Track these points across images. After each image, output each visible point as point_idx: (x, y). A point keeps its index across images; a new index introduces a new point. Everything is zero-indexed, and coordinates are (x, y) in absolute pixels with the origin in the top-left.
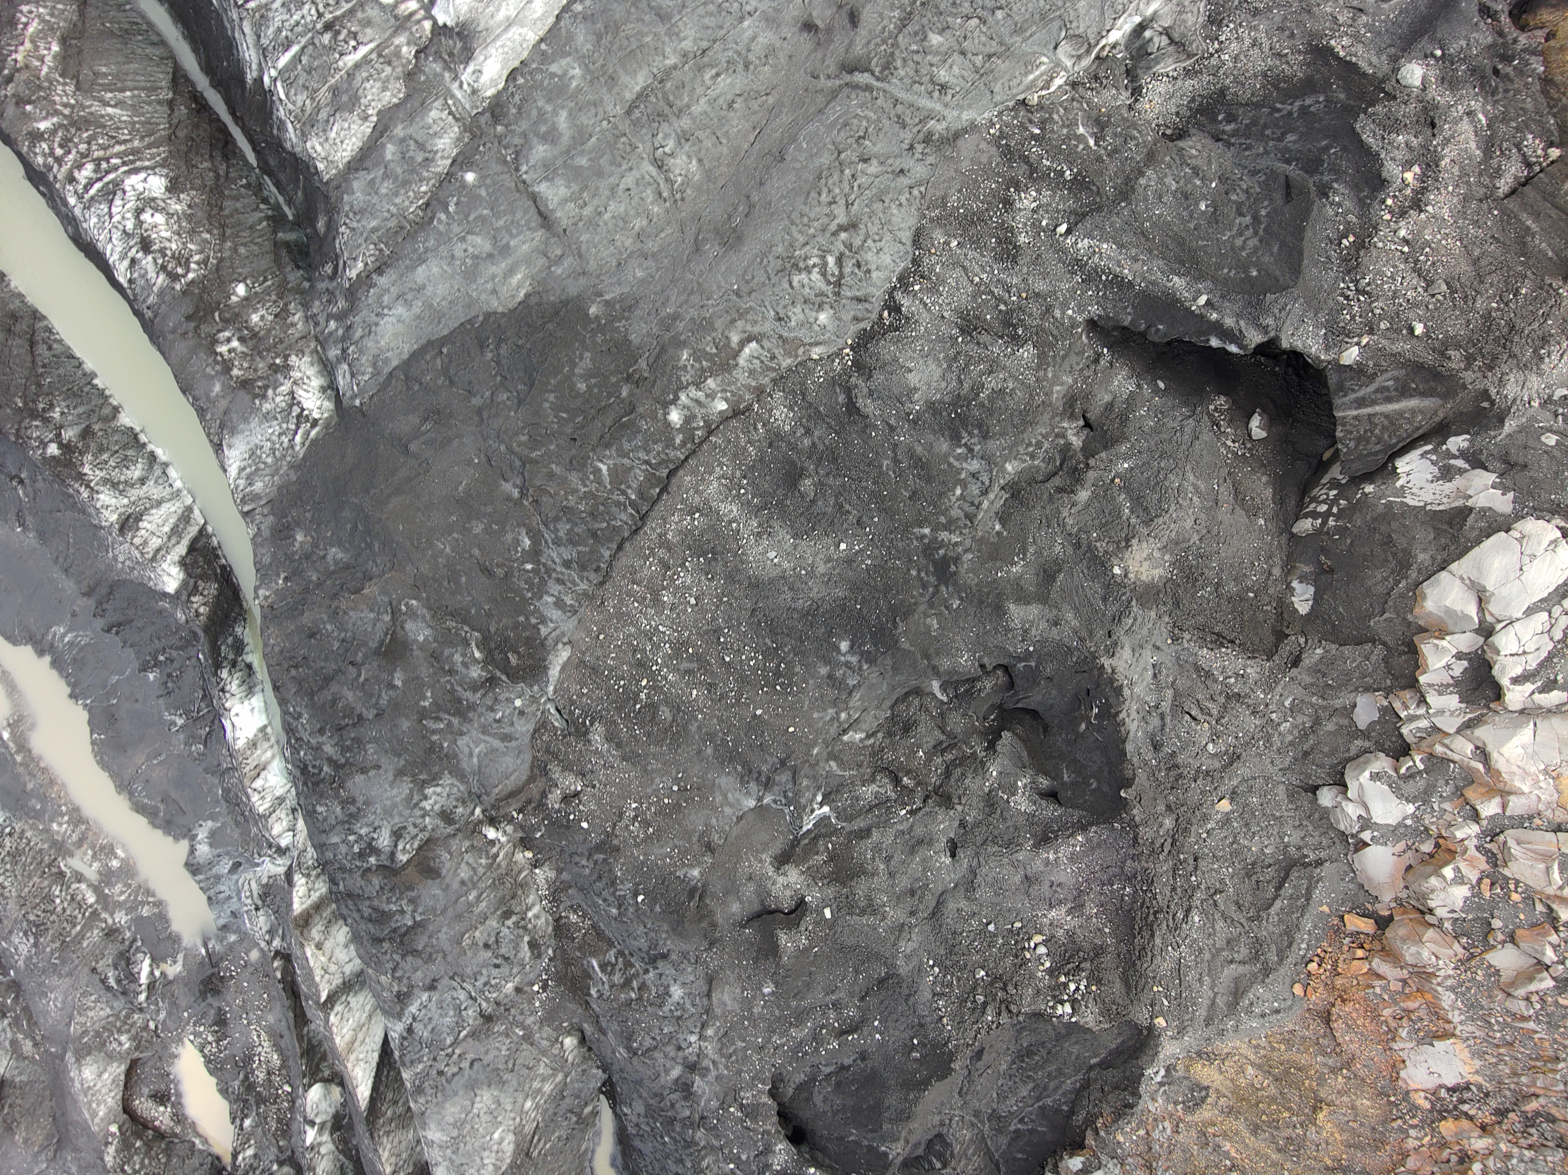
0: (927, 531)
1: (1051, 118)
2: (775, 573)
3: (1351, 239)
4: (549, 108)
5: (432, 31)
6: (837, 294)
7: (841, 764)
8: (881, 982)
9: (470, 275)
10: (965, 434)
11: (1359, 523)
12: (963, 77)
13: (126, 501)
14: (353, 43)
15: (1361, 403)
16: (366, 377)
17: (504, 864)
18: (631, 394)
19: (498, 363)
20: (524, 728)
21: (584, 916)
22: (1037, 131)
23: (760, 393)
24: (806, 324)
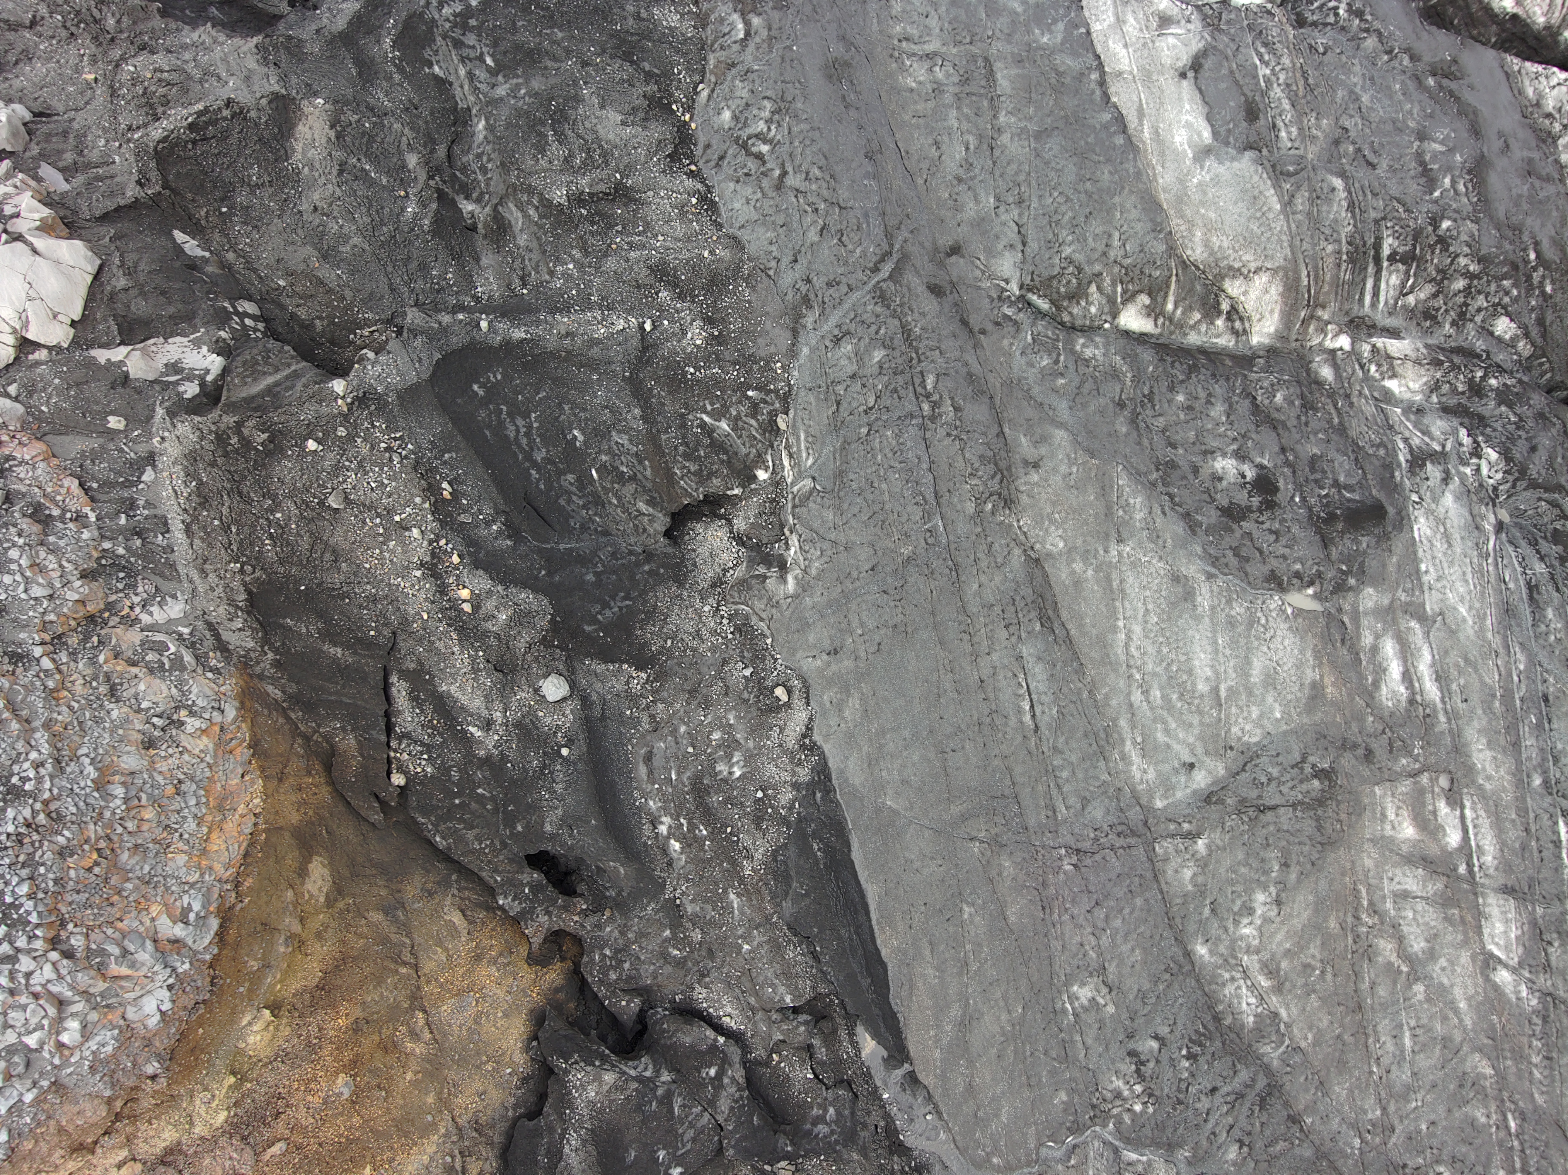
1: (754, 417)
3: (446, 494)
4: (1031, 1)
6: (736, 140)
10: (531, 102)
11: (204, 307)
12: (835, 366)
15: (296, 375)
23: (702, 19)
24: (730, 95)
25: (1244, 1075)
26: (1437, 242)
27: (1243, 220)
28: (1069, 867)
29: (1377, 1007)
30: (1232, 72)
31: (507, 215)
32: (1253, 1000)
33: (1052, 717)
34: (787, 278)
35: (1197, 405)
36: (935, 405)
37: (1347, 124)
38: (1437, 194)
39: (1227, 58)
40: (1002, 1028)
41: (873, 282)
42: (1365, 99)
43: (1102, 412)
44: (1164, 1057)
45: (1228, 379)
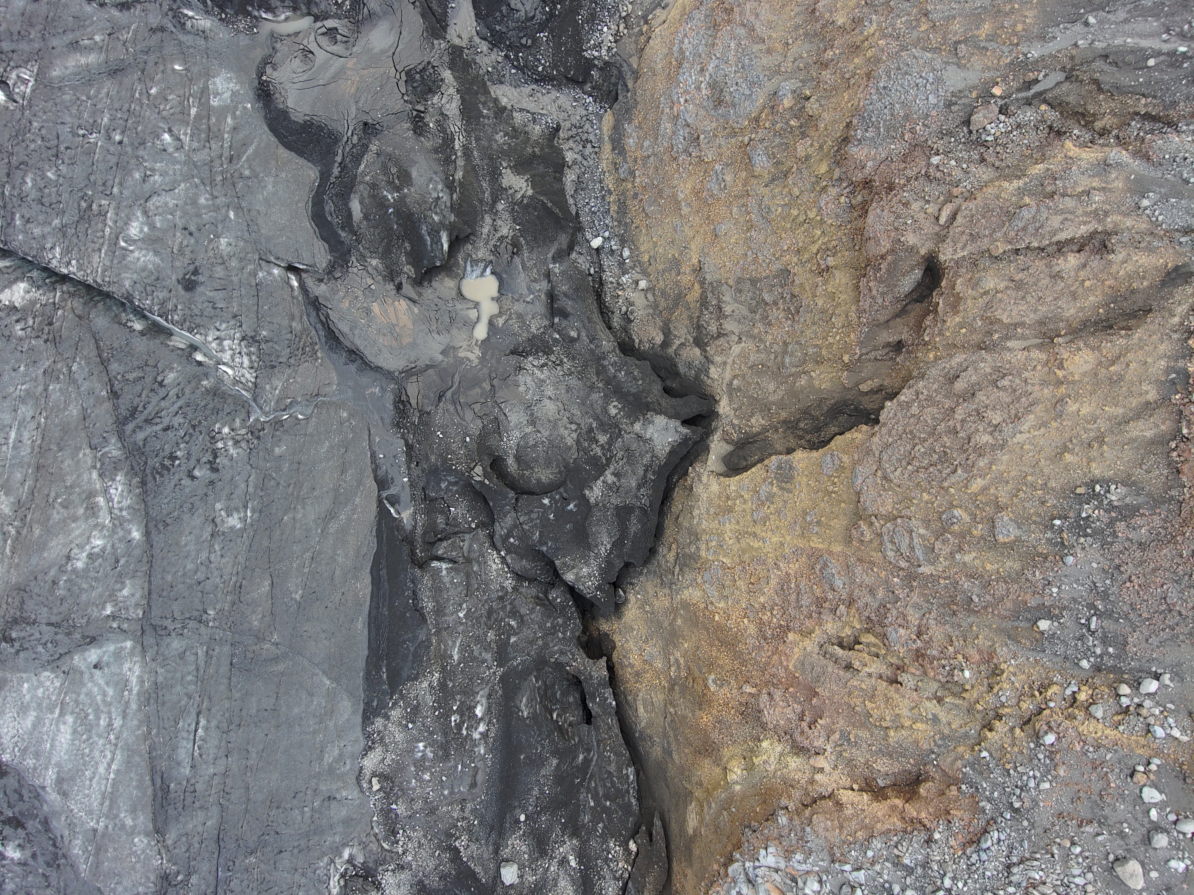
25: (140, 436)
28: (211, 612)
29: (26, 466)
32: (112, 491)
33: (184, 721)
40: (304, 508)
44: (193, 462)
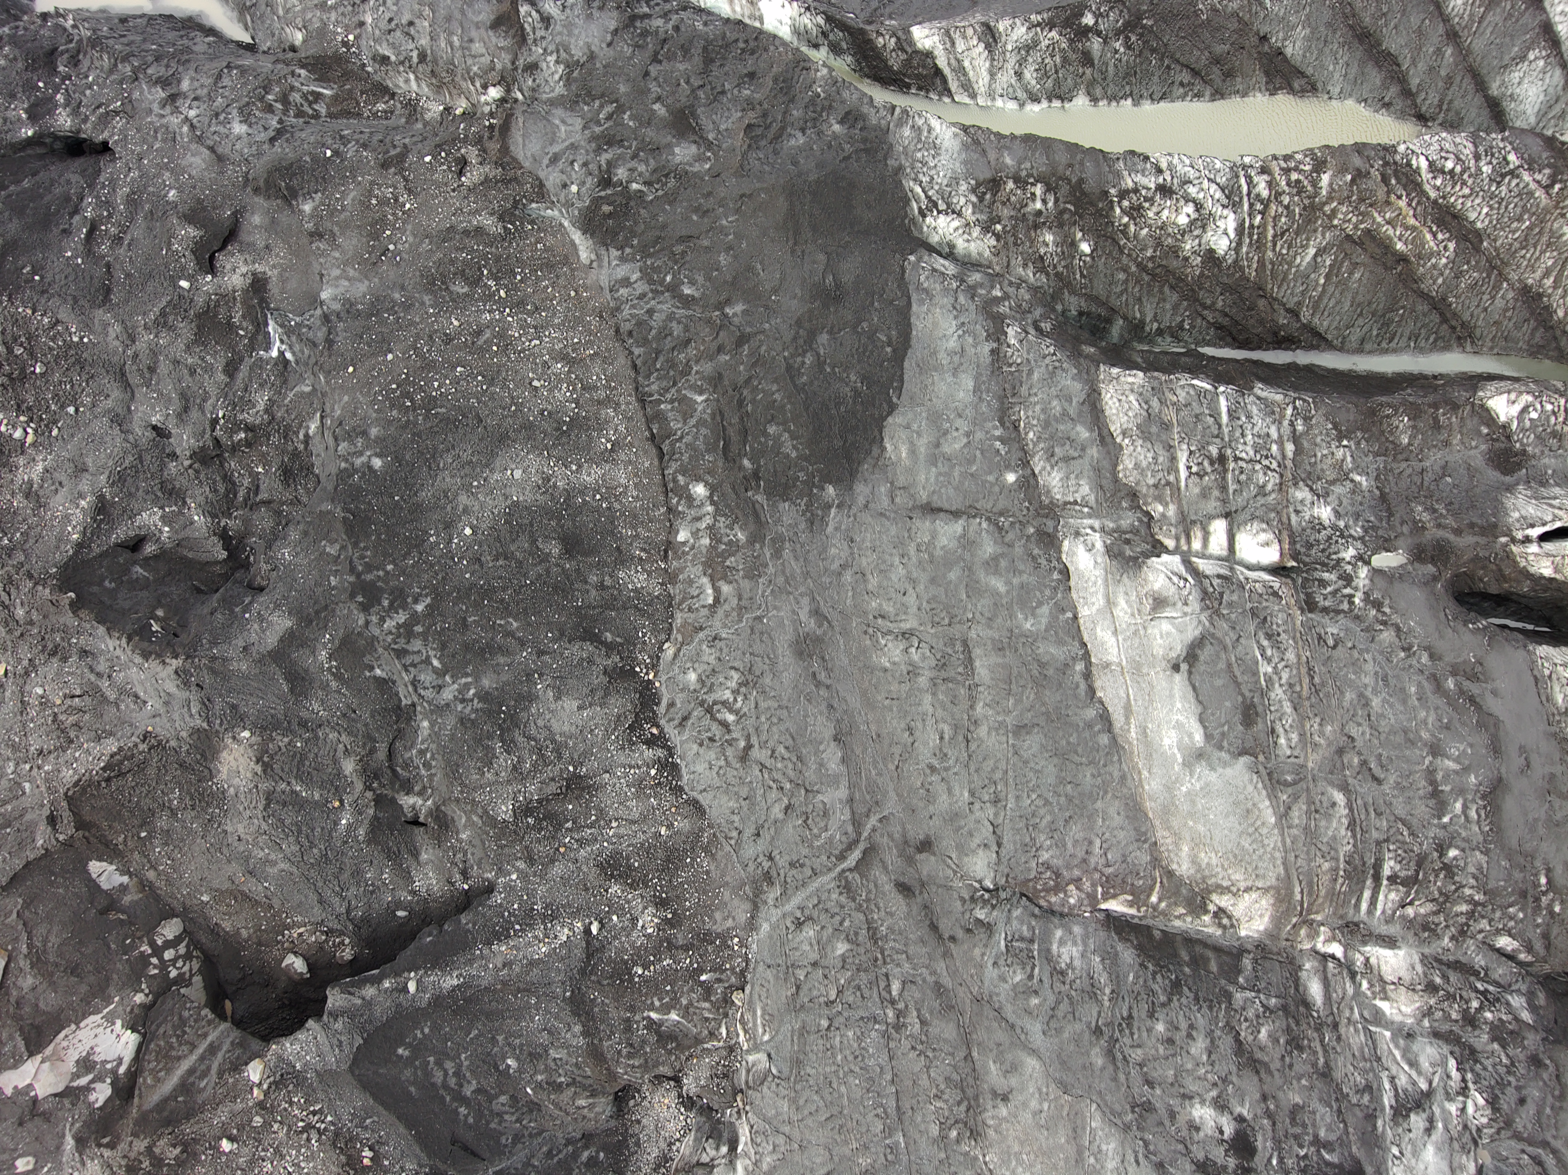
0: (420, 608)
1: (707, 999)
2: (498, 463)
3: (366, 1161)
4: (1016, 581)
5: (1161, 544)
6: (702, 703)
7: (302, 395)
8: (108, 291)
9: (935, 418)
10: (480, 705)
11: (119, 966)
12: (796, 949)
13: (1009, 48)
14: (1195, 469)
15: (213, 1050)
16: (922, 278)
17: (464, 85)
18: (741, 468)
19: (841, 379)
20: (552, 178)
21: (375, 115)
22: (703, 978)
23: (671, 577)
24: (696, 658)
26: (1441, 869)
27: (1233, 836)
30: (1229, 665)
31: (449, 813)
34: (750, 850)
35: (1179, 1037)
36: (899, 1014)
37: (1354, 731)
38: (1446, 820)
39: (1225, 648)
41: (839, 869)
42: (1376, 702)
43: (1077, 1042)
45: (1210, 1008)
